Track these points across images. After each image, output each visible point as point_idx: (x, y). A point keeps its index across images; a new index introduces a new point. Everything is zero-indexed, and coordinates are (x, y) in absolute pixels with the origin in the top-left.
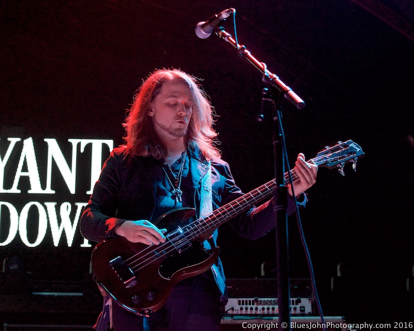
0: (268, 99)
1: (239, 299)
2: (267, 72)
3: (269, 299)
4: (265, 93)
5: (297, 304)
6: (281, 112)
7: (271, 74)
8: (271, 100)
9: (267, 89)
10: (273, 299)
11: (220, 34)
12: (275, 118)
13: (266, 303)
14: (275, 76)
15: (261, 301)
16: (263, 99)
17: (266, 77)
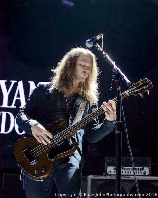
0: (114, 80)
1: (114, 167)
2: (115, 67)
3: (129, 167)
4: (113, 77)
5: (142, 170)
6: (121, 86)
7: (117, 68)
8: (116, 80)
9: (114, 75)
10: (131, 168)
11: (96, 46)
12: (118, 89)
13: (127, 169)
14: (118, 69)
15: (124, 168)
16: (112, 80)
17: (114, 69)
